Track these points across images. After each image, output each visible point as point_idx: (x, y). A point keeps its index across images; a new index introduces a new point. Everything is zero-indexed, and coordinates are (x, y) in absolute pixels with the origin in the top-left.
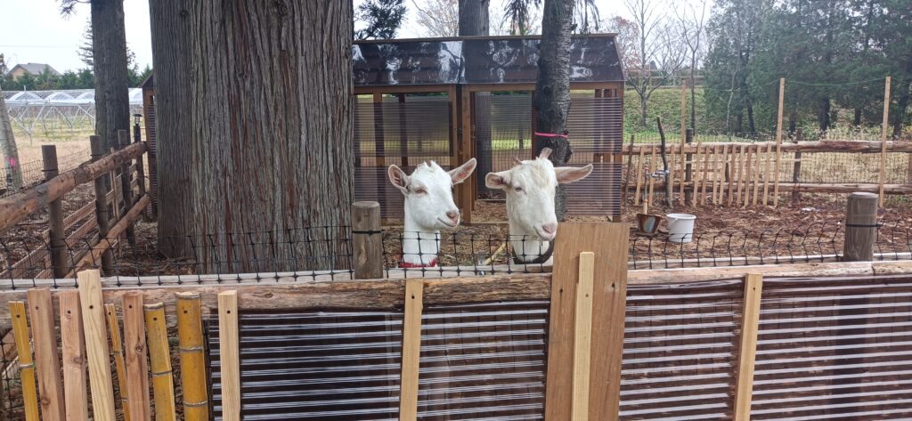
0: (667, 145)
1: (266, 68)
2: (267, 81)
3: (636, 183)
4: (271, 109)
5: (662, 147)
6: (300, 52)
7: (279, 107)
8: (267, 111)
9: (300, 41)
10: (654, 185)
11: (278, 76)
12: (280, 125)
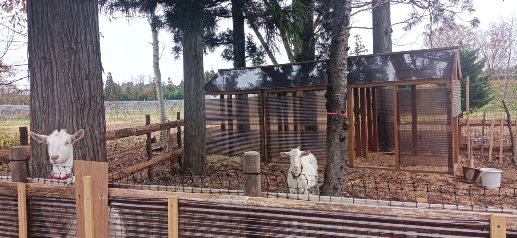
0: (512, 120)
1: (39, 86)
2: (40, 92)
3: (489, 146)
4: (42, 104)
5: (508, 121)
6: (55, 78)
7: (45, 103)
8: (40, 105)
9: (55, 74)
10: (503, 147)
11: (44, 90)
12: (46, 111)
